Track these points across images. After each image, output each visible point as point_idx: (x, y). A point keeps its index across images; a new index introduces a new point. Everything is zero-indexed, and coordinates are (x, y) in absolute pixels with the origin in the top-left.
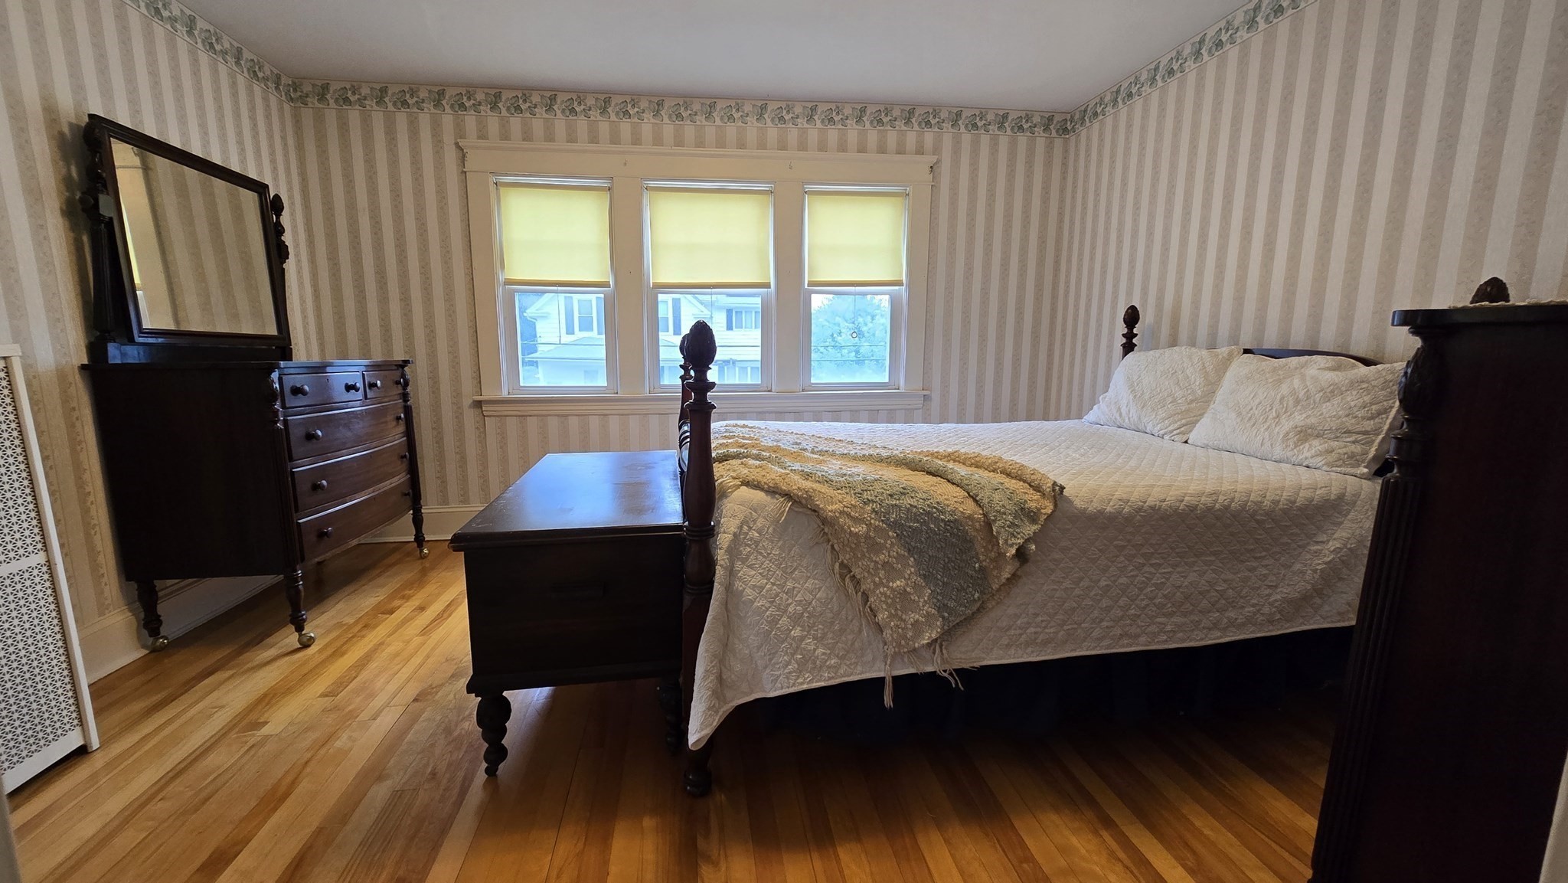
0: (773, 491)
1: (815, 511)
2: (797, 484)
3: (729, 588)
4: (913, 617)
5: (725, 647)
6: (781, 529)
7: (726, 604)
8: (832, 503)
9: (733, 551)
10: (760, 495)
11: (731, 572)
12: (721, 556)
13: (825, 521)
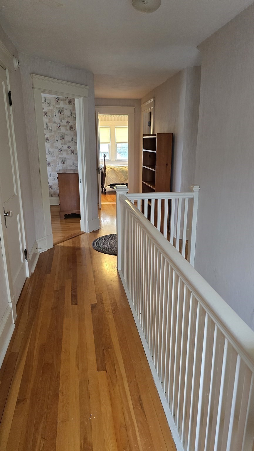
0: (110, 168)
1: (114, 170)
2: (112, 168)
3: (107, 176)
4: (122, 179)
5: (107, 181)
6: (111, 171)
7: (107, 177)
8: (115, 169)
9: (107, 173)
10: (109, 169)
11: (107, 175)
12: (106, 173)
13: (115, 171)
